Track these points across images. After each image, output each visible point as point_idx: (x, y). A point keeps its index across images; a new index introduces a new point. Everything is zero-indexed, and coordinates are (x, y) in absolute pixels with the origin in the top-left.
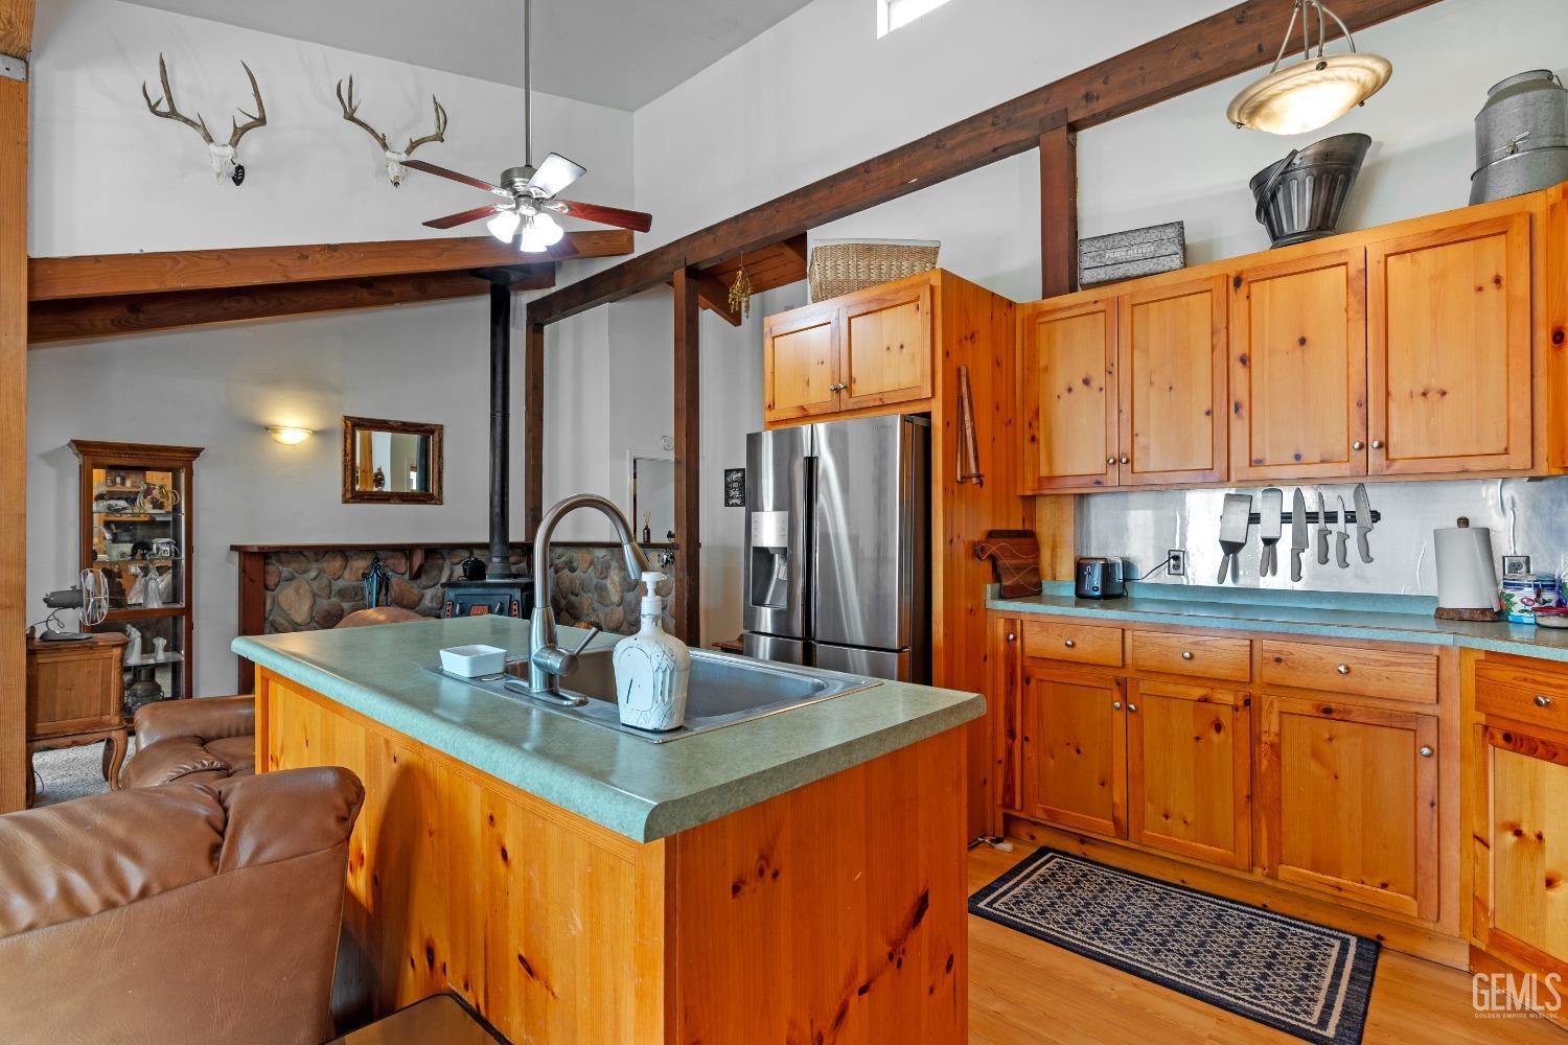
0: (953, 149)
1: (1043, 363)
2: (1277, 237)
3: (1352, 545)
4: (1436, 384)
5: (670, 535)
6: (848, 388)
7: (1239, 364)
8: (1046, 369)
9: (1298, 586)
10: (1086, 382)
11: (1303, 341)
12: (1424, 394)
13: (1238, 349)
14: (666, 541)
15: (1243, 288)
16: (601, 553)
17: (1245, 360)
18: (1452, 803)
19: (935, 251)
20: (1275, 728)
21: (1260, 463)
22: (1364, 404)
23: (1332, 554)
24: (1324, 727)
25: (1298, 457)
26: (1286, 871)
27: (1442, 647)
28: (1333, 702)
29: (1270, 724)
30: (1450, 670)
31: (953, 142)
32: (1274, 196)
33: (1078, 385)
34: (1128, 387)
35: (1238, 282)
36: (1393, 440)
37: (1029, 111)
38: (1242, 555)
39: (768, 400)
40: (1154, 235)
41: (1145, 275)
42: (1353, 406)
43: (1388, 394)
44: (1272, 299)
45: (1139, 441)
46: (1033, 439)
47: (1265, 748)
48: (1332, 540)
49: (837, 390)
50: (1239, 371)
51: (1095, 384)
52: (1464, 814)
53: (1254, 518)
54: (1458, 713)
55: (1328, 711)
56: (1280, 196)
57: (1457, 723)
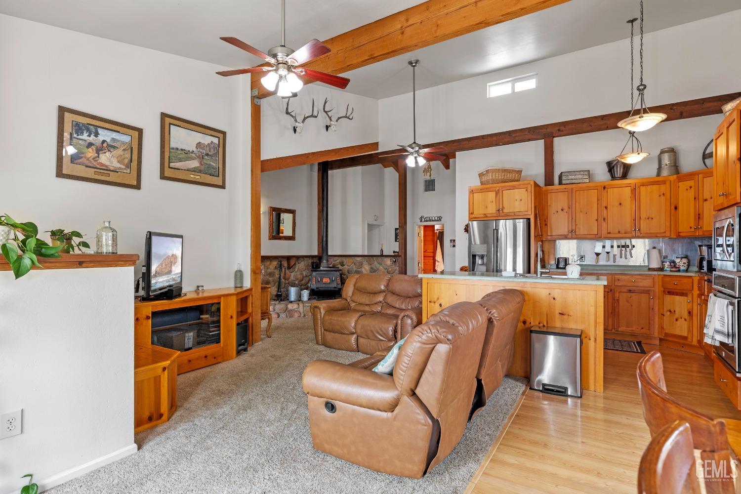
0: (515, 137)
1: (549, 204)
2: (613, 177)
3: (628, 253)
4: (651, 216)
5: (394, 252)
6: (502, 210)
7: (604, 208)
8: (550, 205)
9: (614, 264)
10: (562, 210)
11: (620, 204)
12: (648, 219)
13: (604, 204)
14: (393, 254)
15: (606, 189)
16: (359, 259)
17: (606, 208)
18: (656, 309)
19: (521, 171)
20: (618, 296)
21: (609, 233)
22: (635, 220)
23: (623, 256)
24: (629, 295)
25: (619, 232)
26: (620, 329)
27: (655, 275)
28: (631, 288)
29: (617, 295)
30: (656, 280)
31: (515, 135)
32: (613, 167)
33: (560, 211)
34: (575, 212)
35: (604, 188)
36: (641, 228)
37: (541, 131)
38: (600, 256)
39: (471, 211)
40: (582, 173)
41: (579, 183)
42: (632, 220)
43: (640, 218)
44: (613, 194)
45: (578, 226)
46: (546, 225)
47: (616, 301)
48: (623, 252)
49: (499, 210)
50: (605, 211)
51: (565, 211)
52: (659, 309)
53: (604, 247)
54: (658, 289)
55: (630, 291)
56: (615, 168)
57: (657, 291)
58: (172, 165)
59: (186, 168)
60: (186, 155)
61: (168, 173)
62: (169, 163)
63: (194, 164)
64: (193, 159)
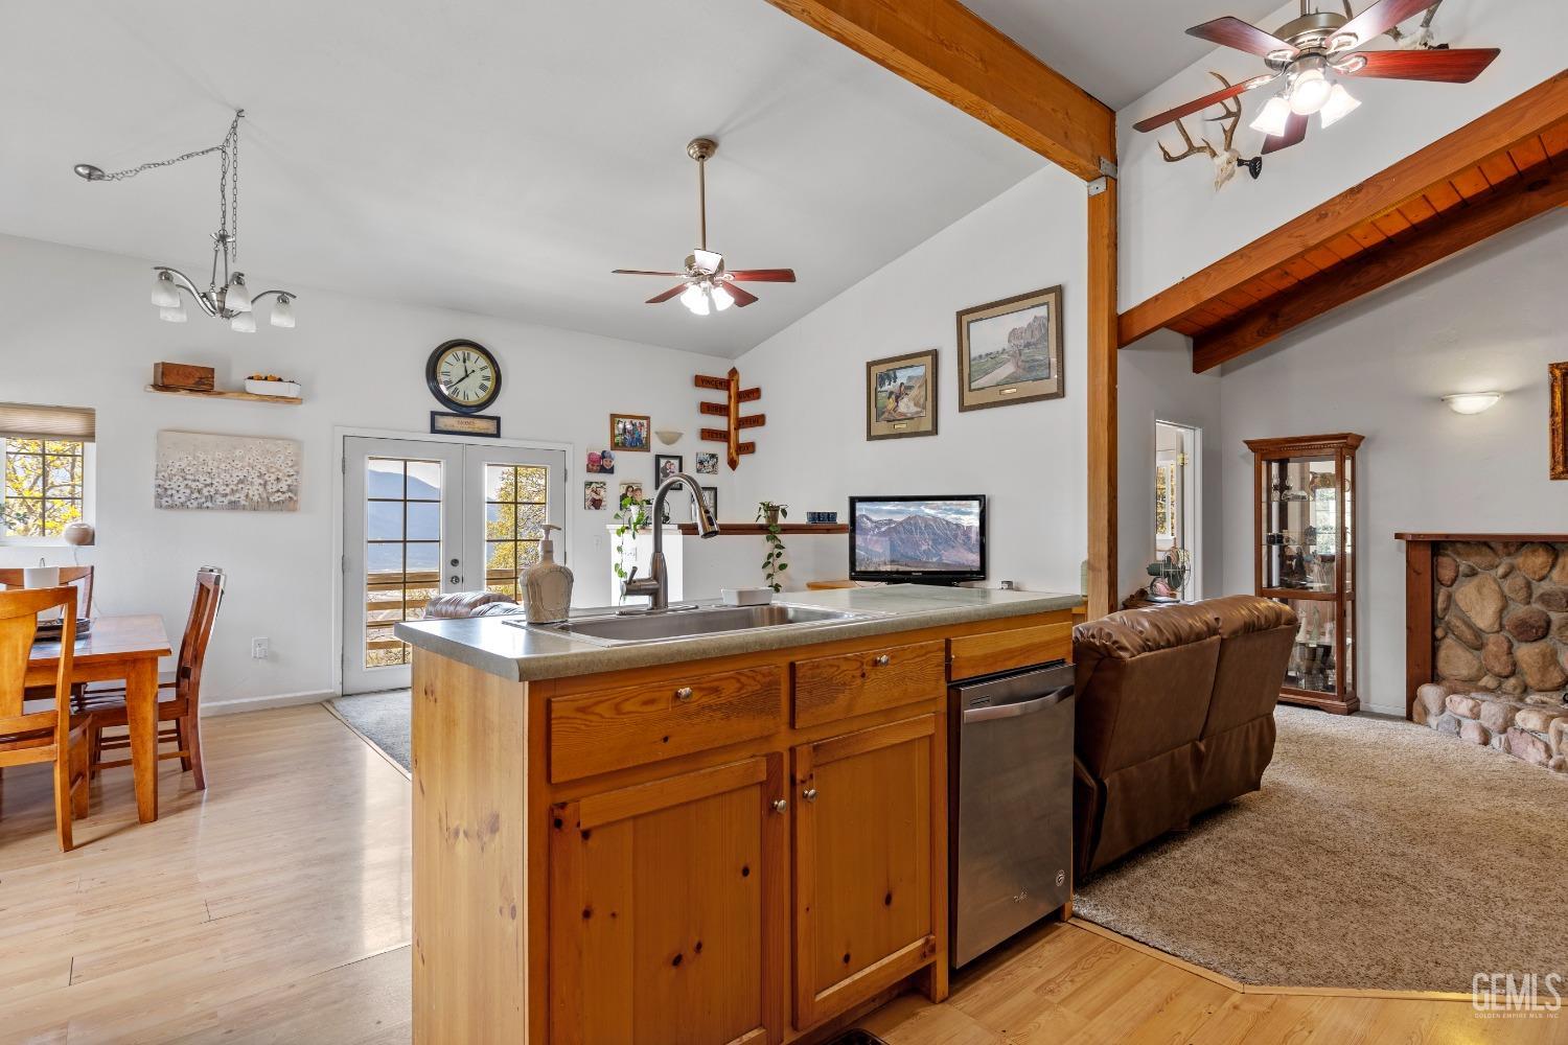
58: (973, 386)
59: (994, 383)
60: (994, 361)
61: (969, 400)
62: (970, 383)
63: (1007, 370)
64: (1003, 363)
